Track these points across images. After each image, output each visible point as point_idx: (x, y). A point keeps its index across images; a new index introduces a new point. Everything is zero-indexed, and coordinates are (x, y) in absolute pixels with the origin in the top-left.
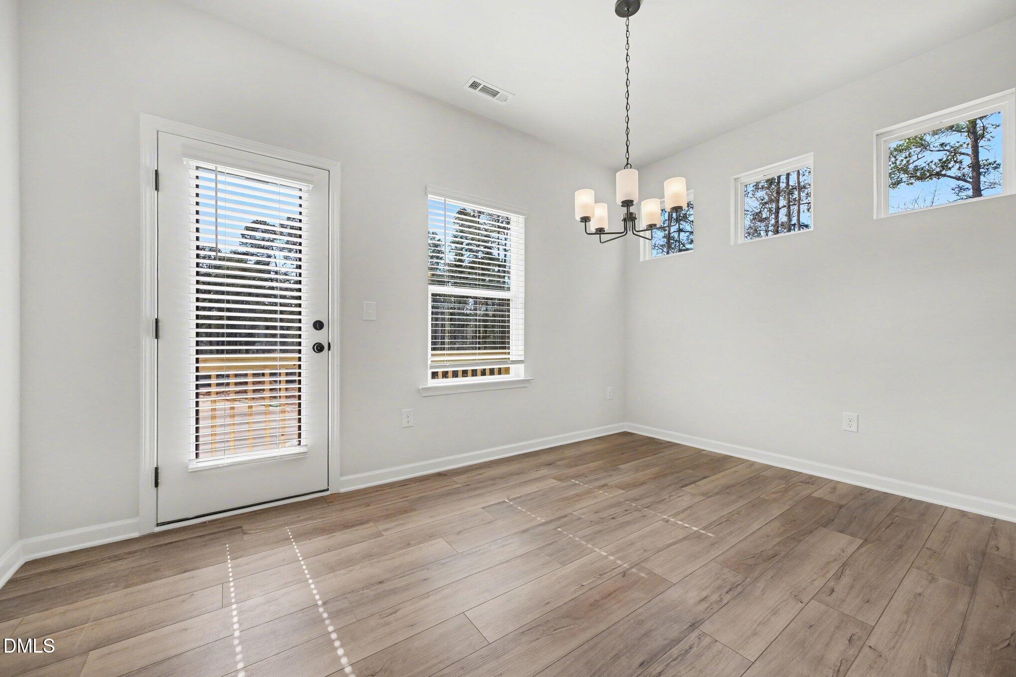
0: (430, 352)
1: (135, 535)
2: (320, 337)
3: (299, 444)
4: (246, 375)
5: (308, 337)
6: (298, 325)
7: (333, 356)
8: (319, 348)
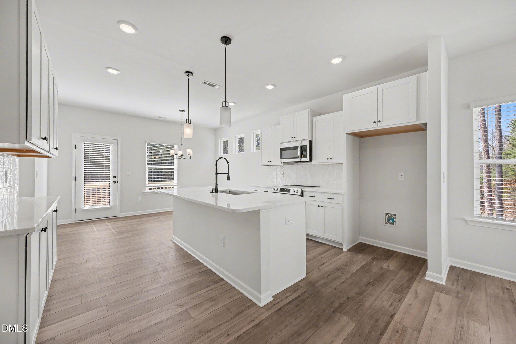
0: (147, 182)
1: (71, 223)
2: (115, 180)
3: (110, 205)
4: (95, 189)
5: (112, 180)
6: (109, 177)
7: (118, 184)
8: (115, 182)
